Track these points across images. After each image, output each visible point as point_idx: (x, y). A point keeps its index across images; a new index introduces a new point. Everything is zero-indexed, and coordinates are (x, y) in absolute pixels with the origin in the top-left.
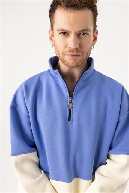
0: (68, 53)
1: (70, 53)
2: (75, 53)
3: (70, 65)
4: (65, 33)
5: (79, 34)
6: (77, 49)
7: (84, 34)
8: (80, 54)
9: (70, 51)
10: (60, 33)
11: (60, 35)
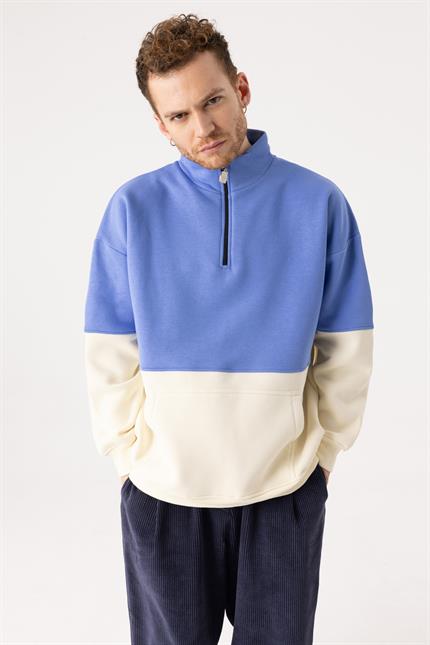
0: (200, 149)
1: (204, 146)
2: (212, 143)
3: (214, 165)
4: (182, 115)
5: (206, 105)
6: (213, 135)
7: (214, 100)
8: (223, 139)
9: (201, 144)
10: (172, 119)
11: (173, 122)
